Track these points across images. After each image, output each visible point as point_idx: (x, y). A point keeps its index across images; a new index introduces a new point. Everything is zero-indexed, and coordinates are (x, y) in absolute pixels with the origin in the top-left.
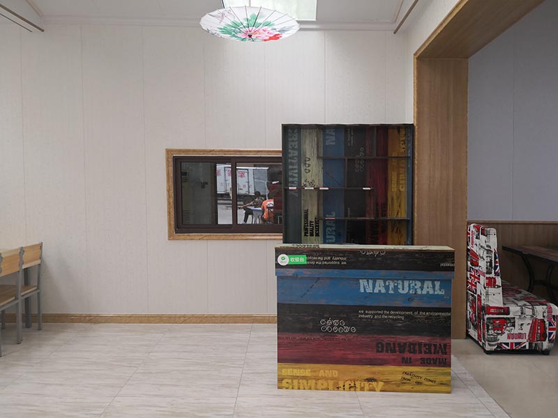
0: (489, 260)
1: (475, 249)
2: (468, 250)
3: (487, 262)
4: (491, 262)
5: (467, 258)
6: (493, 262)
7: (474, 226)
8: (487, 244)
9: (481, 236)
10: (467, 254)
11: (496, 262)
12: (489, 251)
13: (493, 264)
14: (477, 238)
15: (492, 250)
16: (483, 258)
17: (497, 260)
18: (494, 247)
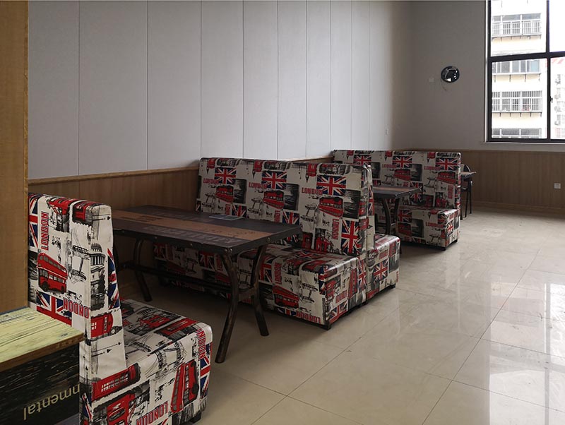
0: (97, 278)
1: (53, 252)
2: (31, 255)
3: (93, 284)
4: (101, 282)
5: (29, 271)
6: (106, 279)
7: (49, 203)
8: (93, 241)
9: (72, 225)
10: (30, 264)
11: (111, 278)
12: (97, 258)
13: (106, 285)
14: (59, 228)
15: (105, 252)
16: (80, 273)
17: (114, 272)
18: (107, 245)
